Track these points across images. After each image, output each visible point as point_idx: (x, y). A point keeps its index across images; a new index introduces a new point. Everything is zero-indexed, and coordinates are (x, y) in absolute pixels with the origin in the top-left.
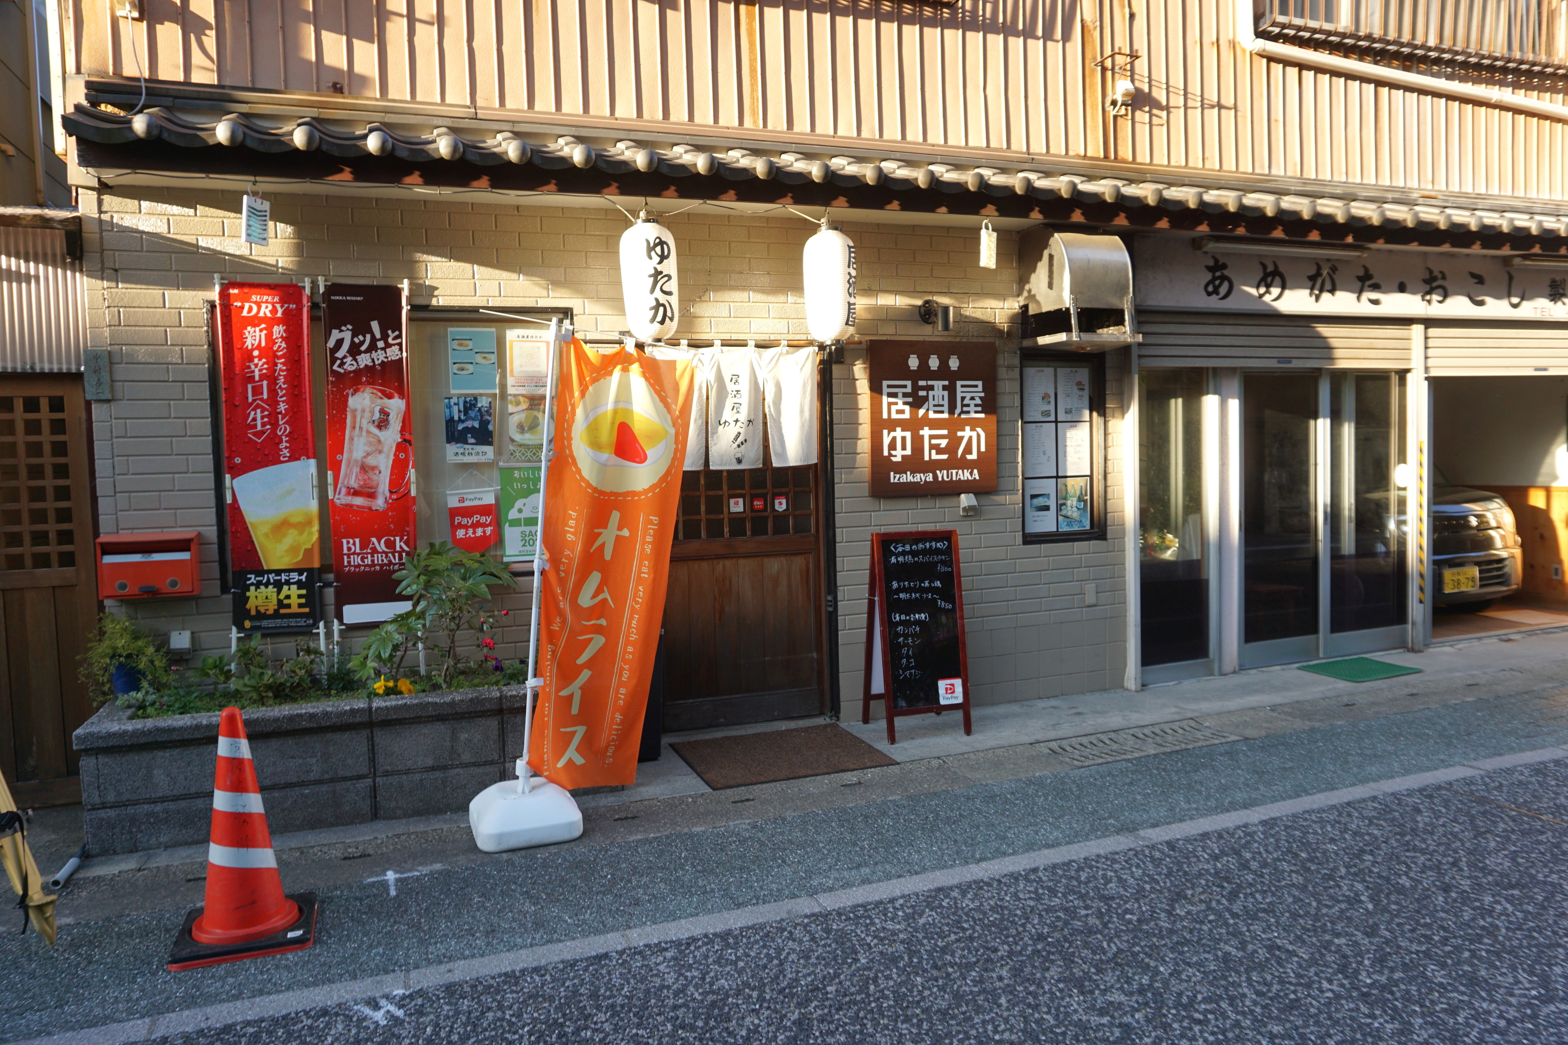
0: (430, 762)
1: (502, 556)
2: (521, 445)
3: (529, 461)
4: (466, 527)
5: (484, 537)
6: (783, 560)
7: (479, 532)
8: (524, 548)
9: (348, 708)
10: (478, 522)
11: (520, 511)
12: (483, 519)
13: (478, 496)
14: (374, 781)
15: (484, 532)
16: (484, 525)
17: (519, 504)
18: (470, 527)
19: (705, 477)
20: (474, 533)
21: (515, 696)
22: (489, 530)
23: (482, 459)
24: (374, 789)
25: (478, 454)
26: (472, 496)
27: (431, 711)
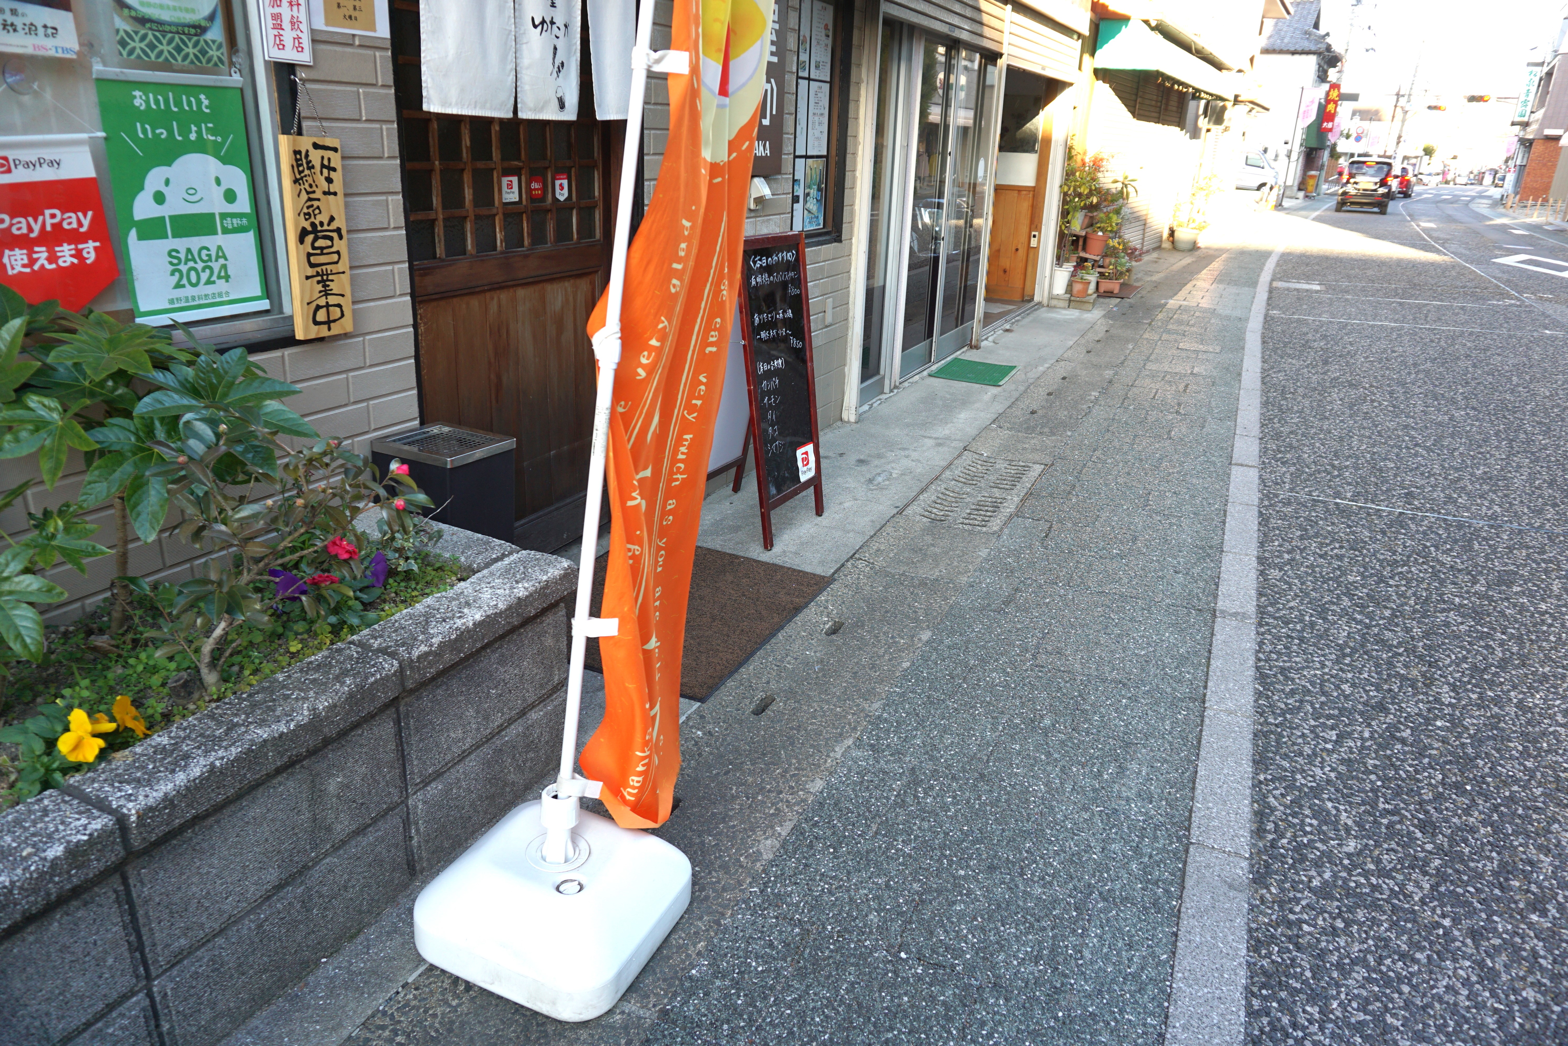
0: (272, 876)
1: (131, 314)
2: (143, 21)
3: (166, 67)
4: (25, 242)
5: (80, 268)
6: (568, 285)
7: (66, 255)
8: (180, 293)
9: (56, 851)
10: (57, 227)
11: (159, 198)
12: (71, 220)
13: (48, 154)
14: (150, 995)
15: (78, 254)
16: (75, 237)
17: (155, 179)
18: (39, 241)
19: (472, 132)
20: (52, 258)
21: (426, 654)
22: (90, 250)
23: (49, 47)
24: (154, 1014)
25: (31, 29)
26: (31, 155)
27: (274, 761)
